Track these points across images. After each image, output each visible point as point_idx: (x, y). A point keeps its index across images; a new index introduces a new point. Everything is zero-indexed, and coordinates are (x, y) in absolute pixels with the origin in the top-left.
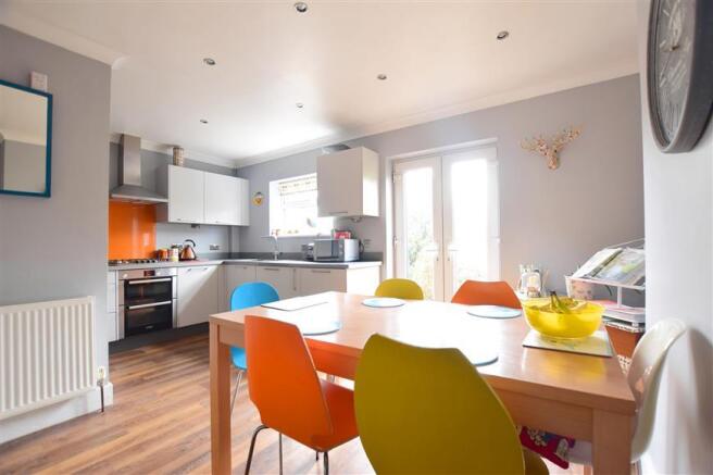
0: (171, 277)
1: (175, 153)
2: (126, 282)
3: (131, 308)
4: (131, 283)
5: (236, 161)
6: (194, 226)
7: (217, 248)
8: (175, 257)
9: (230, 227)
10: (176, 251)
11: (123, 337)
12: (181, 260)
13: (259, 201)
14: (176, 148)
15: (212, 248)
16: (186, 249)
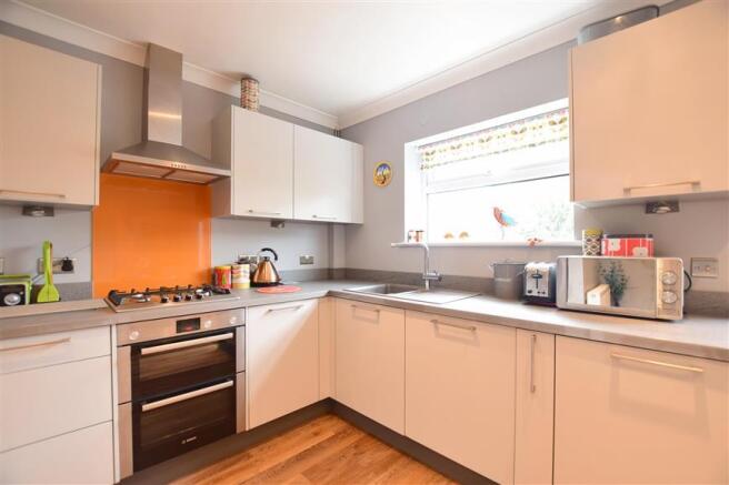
0: (233, 330)
1: (244, 89)
2: (136, 349)
3: (146, 407)
4: (145, 351)
5: (340, 114)
6: (276, 223)
7: (310, 261)
8: (245, 281)
9: (330, 225)
10: (246, 268)
11: (130, 472)
12: (253, 285)
13: (384, 180)
14: (246, 79)
15: (303, 261)
16: (262, 266)
